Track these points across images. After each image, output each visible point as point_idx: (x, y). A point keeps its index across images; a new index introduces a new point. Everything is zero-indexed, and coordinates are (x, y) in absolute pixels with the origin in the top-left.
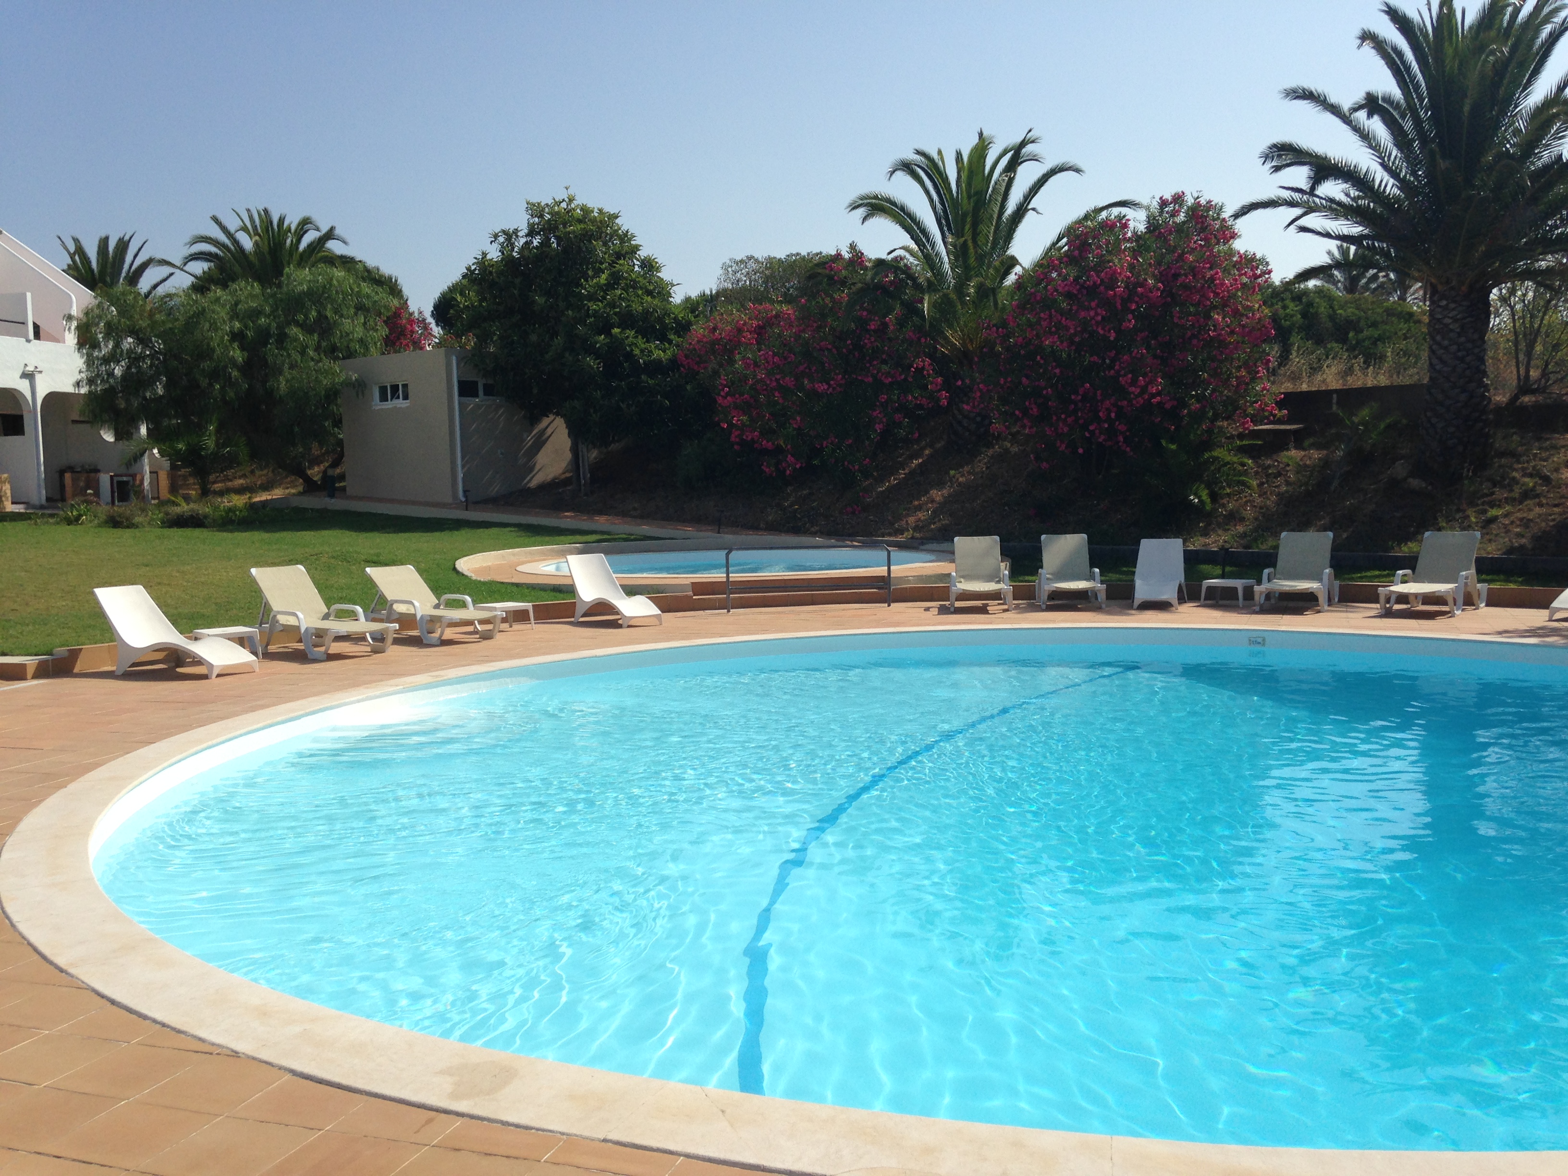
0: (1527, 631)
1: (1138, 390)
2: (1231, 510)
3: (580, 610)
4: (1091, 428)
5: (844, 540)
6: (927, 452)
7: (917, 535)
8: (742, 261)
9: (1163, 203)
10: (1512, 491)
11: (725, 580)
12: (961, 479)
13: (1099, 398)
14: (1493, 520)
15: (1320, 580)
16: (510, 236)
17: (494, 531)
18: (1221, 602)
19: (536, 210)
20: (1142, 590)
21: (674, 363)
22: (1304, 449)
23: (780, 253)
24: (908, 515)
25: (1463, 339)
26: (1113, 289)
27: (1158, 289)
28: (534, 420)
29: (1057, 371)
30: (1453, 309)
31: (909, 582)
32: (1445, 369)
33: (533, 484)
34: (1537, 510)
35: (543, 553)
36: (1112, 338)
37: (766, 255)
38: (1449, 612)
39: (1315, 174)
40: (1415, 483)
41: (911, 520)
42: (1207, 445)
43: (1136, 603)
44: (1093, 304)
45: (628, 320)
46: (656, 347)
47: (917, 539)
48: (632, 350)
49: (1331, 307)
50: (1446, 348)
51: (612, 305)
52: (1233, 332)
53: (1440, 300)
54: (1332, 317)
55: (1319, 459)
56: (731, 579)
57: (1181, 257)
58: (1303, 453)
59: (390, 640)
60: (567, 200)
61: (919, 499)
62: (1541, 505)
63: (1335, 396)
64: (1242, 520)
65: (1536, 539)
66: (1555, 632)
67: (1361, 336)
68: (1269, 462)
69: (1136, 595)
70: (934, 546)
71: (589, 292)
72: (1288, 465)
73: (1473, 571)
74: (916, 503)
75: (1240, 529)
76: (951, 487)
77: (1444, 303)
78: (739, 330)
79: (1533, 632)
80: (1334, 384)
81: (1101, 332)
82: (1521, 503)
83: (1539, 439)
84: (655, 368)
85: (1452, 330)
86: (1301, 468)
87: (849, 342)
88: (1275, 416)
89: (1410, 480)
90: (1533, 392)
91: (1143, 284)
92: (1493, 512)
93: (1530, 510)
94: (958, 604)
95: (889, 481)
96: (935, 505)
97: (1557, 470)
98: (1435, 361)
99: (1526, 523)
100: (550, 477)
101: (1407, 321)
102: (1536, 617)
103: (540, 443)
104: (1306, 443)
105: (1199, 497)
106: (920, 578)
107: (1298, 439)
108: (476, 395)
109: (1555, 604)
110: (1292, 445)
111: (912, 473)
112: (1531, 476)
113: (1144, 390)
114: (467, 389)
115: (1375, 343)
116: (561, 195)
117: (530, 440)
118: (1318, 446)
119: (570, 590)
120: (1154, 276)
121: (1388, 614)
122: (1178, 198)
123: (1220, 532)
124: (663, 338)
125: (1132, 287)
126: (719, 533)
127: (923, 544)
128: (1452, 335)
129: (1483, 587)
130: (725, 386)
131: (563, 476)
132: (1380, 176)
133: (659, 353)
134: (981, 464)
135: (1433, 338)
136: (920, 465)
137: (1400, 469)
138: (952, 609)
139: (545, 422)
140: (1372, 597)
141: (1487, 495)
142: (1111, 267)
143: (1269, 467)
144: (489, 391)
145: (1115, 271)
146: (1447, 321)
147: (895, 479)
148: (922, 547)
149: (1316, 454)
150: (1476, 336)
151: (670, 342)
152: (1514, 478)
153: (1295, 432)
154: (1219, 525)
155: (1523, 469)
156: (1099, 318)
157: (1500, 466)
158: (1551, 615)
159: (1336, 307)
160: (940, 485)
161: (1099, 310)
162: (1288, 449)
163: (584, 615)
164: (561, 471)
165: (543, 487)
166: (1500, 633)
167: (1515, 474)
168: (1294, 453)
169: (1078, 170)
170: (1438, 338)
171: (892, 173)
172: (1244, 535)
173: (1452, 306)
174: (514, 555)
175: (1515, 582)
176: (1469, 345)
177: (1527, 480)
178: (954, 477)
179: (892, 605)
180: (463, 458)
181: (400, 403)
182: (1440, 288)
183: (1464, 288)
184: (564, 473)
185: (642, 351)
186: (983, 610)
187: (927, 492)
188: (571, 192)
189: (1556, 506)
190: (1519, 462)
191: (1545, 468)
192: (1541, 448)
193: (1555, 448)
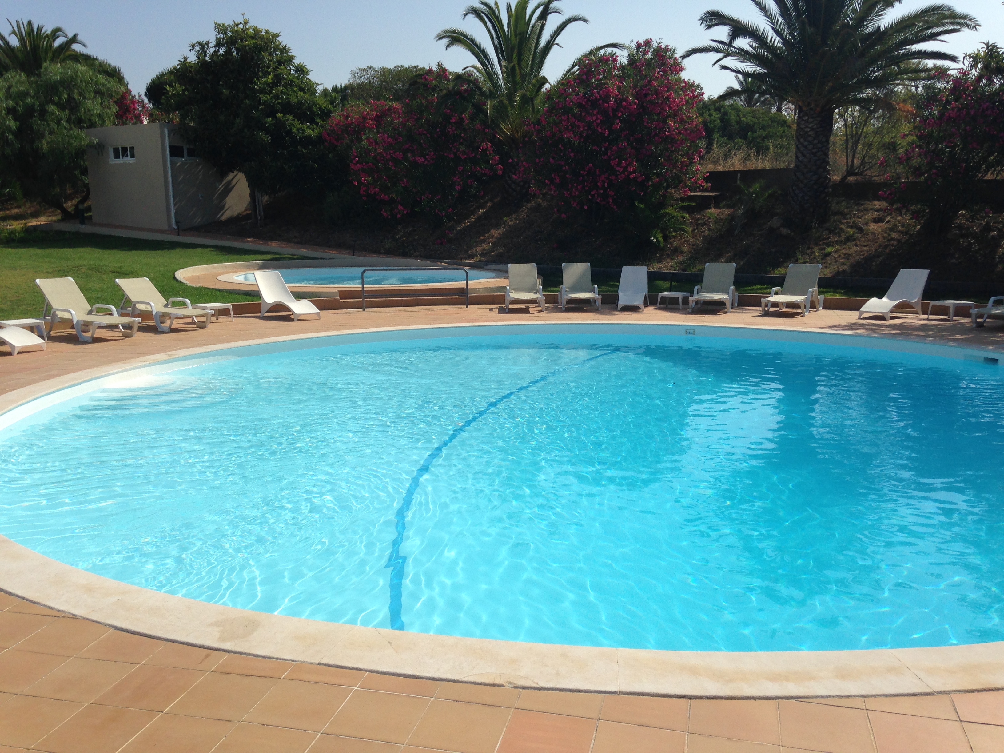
0: (846, 326)
1: (622, 169)
2: (676, 247)
3: (264, 309)
4: (592, 193)
5: (435, 262)
6: (489, 204)
7: (483, 259)
8: (364, 70)
9: (639, 46)
10: (840, 236)
11: (361, 289)
12: (510, 223)
13: (598, 173)
14: (828, 254)
15: (727, 293)
16: (203, 46)
17: (199, 250)
18: (670, 306)
19: (221, 28)
20: (623, 300)
21: (320, 138)
22: (720, 208)
23: (391, 65)
24: (476, 246)
25: (816, 141)
26: (608, 103)
27: (635, 103)
28: (223, 174)
29: (572, 155)
30: (811, 122)
31: (479, 292)
32: (805, 160)
33: (224, 218)
34: (854, 248)
35: (234, 267)
36: (606, 135)
37: (380, 66)
38: (801, 313)
39: (733, 33)
40: (785, 231)
41: (479, 249)
42: (662, 205)
43: (619, 307)
44: (595, 112)
45: (287, 108)
46: (308, 127)
47: (483, 261)
48: (291, 129)
49: (738, 116)
50: (806, 147)
51: (277, 97)
52: (680, 133)
53: (803, 116)
54: (738, 123)
55: (729, 215)
56: (365, 289)
57: (649, 82)
58: (719, 211)
59: (136, 328)
60: (243, 23)
61: (484, 236)
62: (856, 245)
63: (739, 175)
64: (682, 252)
65: (853, 266)
66: (862, 326)
67: (755, 135)
68: (698, 216)
69: (619, 303)
70: (493, 267)
71: (260, 87)
72: (710, 218)
73: (816, 288)
74: (482, 238)
75: (681, 258)
76: (504, 228)
77: (806, 118)
78: (364, 118)
79: (849, 327)
80: (739, 167)
81: (600, 131)
82: (845, 244)
83: (857, 204)
84: (307, 141)
85: (810, 136)
86: (718, 221)
87: (438, 130)
88: (703, 187)
89: (782, 229)
90: (854, 175)
91: (626, 100)
92: (829, 249)
93: (850, 248)
94: (511, 306)
95: (465, 223)
96: (494, 240)
97: (867, 224)
98: (799, 155)
99: (847, 256)
100: (235, 214)
101: (782, 126)
102: (850, 316)
103: (228, 190)
104: (721, 205)
105: (657, 239)
106: (486, 289)
107: (716, 202)
108: (183, 157)
109: (862, 309)
110: (712, 205)
111: (479, 218)
112: (852, 227)
113: (625, 169)
114: (175, 152)
115: (763, 140)
117: (221, 187)
118: (728, 207)
119: (257, 294)
120: (633, 95)
121: (767, 314)
122: (648, 43)
123: (669, 260)
124: (312, 121)
125: (619, 101)
126: (354, 255)
127: (486, 265)
128: (810, 139)
129: (821, 297)
130: (356, 157)
131: (246, 213)
132: (771, 34)
133: (310, 132)
134: (523, 213)
135: (799, 140)
136: (484, 213)
137: (775, 222)
138: (507, 310)
139: (231, 176)
140: (758, 304)
141: (825, 239)
142: (606, 88)
143: (698, 219)
144: (191, 153)
145: (609, 90)
146: (808, 130)
147: (468, 222)
148: (486, 267)
149: (727, 212)
150: (824, 140)
151: (317, 124)
152: (842, 229)
153: (715, 197)
154: (668, 256)
155: (847, 223)
156: (599, 121)
157: (834, 221)
158: (860, 315)
159: (741, 116)
160: (497, 226)
161: (598, 116)
162: (710, 208)
163: (267, 312)
164: (243, 209)
165: (231, 220)
166: (830, 327)
167: (842, 226)
168: (713, 211)
169: (585, 21)
170: (802, 140)
171: (466, 15)
172: (682, 263)
173: (811, 120)
174: (214, 268)
175: (840, 293)
176: (820, 145)
177: (849, 230)
178: (506, 221)
179: (469, 306)
180: (174, 200)
181: (129, 160)
182: (805, 109)
183: (818, 109)
184: (246, 210)
185: (298, 130)
186: (526, 311)
187: (489, 231)
188: (246, 17)
189: (865, 246)
190: (845, 218)
191: (860, 222)
192: (858, 210)
193: (866, 210)
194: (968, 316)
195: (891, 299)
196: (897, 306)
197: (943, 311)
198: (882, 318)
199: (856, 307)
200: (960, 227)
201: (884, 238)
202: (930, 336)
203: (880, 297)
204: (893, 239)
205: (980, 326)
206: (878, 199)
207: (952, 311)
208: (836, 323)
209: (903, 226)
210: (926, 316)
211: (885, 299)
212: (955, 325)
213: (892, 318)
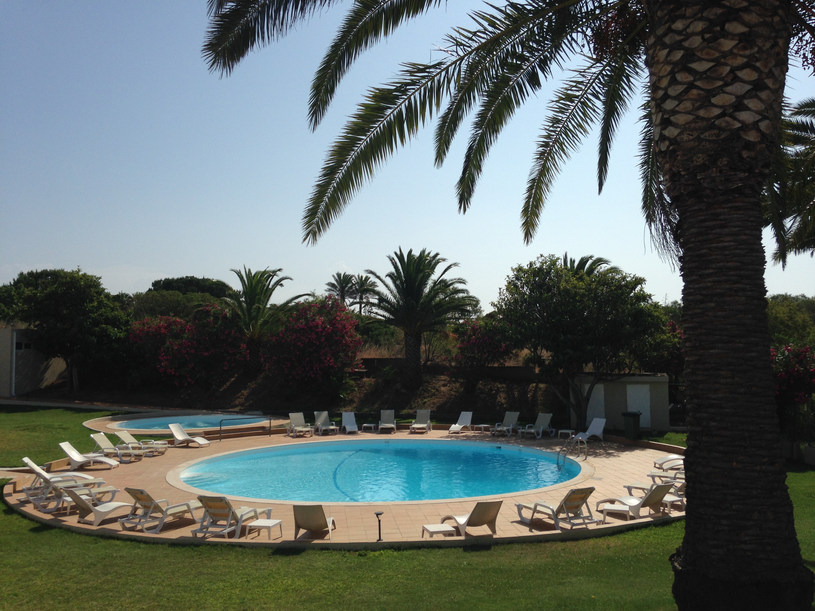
1: (326, 362)
2: (350, 399)
3: (176, 443)
6: (236, 375)
7: (243, 408)
10: (429, 393)
11: (219, 430)
12: (252, 387)
14: (425, 403)
15: (394, 424)
20: (348, 429)
21: (125, 338)
22: (369, 378)
24: (235, 401)
25: (414, 348)
26: (318, 329)
27: (330, 329)
31: (270, 428)
32: (410, 356)
33: (42, 387)
34: (436, 400)
36: (318, 344)
38: (426, 432)
40: (403, 391)
41: (237, 402)
42: (343, 377)
43: (347, 433)
44: (312, 333)
50: (410, 350)
51: (101, 315)
55: (375, 382)
58: (368, 379)
62: (437, 398)
63: (375, 360)
64: (355, 402)
65: (438, 408)
66: (452, 437)
68: (359, 382)
69: (346, 430)
71: (89, 309)
72: (365, 383)
73: (429, 421)
74: (237, 396)
75: (355, 405)
76: (249, 389)
77: (409, 337)
79: (447, 437)
80: (374, 356)
81: (315, 342)
82: (432, 397)
83: (434, 377)
84: (119, 340)
85: (411, 345)
86: (369, 385)
88: (361, 367)
89: (402, 389)
90: (430, 361)
91: (326, 327)
92: (425, 400)
93: (434, 400)
94: (296, 435)
95: (224, 387)
96: (245, 397)
97: (440, 387)
98: (407, 352)
99: (434, 403)
100: (50, 383)
102: (444, 433)
104: (370, 376)
105: (343, 395)
107: (368, 375)
108: (23, 349)
109: (450, 429)
110: (365, 376)
111: (232, 384)
112: (434, 389)
113: (329, 361)
114: (19, 346)
116: (75, 269)
117: (42, 367)
118: (373, 378)
121: (412, 433)
123: (349, 406)
125: (323, 328)
128: (411, 347)
129: (431, 424)
134: (259, 380)
135: (406, 347)
136: (234, 381)
137: (398, 386)
139: (52, 360)
140: (408, 428)
141: (422, 395)
143: (360, 384)
144: (28, 346)
147: (226, 386)
149: (373, 380)
150: (418, 348)
151: (122, 329)
152: (429, 390)
153: (366, 372)
154: (348, 404)
155: (431, 387)
156: (314, 338)
157: (425, 386)
158: (450, 432)
160: (245, 388)
161: (314, 335)
162: (364, 378)
163: (181, 444)
164: (54, 380)
165: (51, 388)
166: (441, 437)
167: (429, 388)
168: (366, 379)
169: (291, 279)
170: (408, 347)
172: (356, 407)
173: (411, 338)
175: (437, 422)
177: (432, 390)
178: (250, 385)
179: (271, 435)
180: (15, 376)
182: (408, 333)
183: (414, 334)
185: (113, 334)
187: (240, 391)
188: (80, 268)
189: (441, 398)
190: (430, 384)
191: (437, 386)
192: (435, 380)
193: (439, 380)
194: (489, 431)
195: (460, 425)
196: (462, 428)
197: (479, 429)
198: (458, 433)
199: (447, 428)
200: (480, 389)
201: (449, 394)
202: (477, 440)
203: (455, 424)
204: (452, 395)
205: (493, 435)
206: (443, 374)
207: (483, 430)
208: (442, 436)
209: (456, 388)
210: (473, 432)
211: (457, 425)
212: (484, 435)
213: (461, 433)
